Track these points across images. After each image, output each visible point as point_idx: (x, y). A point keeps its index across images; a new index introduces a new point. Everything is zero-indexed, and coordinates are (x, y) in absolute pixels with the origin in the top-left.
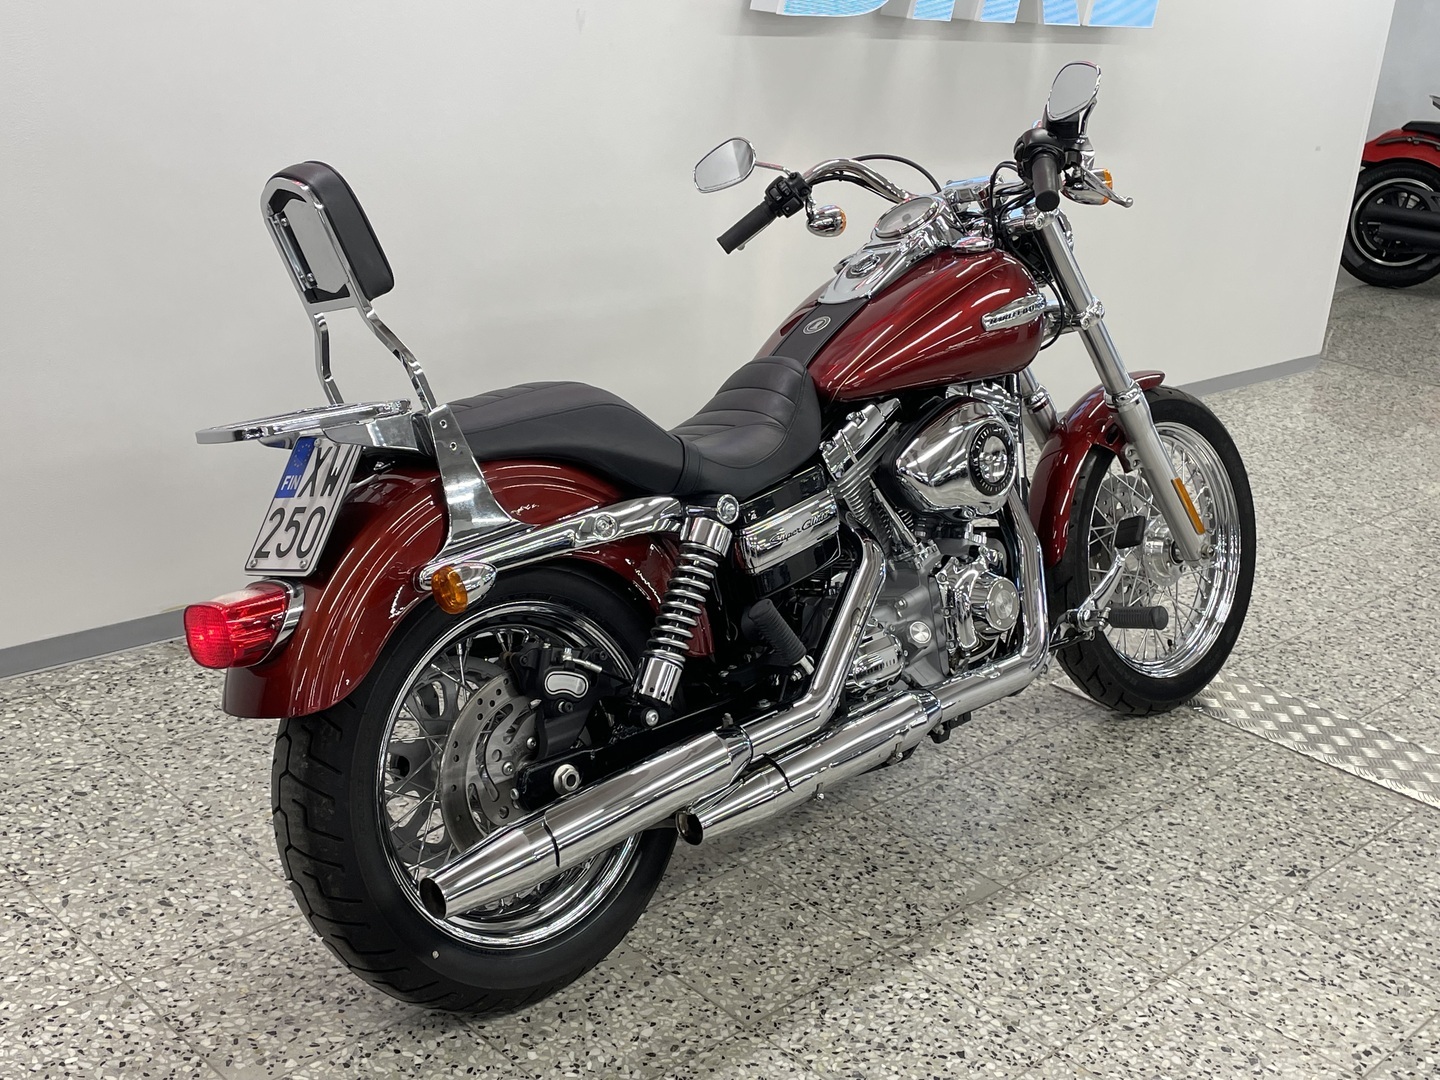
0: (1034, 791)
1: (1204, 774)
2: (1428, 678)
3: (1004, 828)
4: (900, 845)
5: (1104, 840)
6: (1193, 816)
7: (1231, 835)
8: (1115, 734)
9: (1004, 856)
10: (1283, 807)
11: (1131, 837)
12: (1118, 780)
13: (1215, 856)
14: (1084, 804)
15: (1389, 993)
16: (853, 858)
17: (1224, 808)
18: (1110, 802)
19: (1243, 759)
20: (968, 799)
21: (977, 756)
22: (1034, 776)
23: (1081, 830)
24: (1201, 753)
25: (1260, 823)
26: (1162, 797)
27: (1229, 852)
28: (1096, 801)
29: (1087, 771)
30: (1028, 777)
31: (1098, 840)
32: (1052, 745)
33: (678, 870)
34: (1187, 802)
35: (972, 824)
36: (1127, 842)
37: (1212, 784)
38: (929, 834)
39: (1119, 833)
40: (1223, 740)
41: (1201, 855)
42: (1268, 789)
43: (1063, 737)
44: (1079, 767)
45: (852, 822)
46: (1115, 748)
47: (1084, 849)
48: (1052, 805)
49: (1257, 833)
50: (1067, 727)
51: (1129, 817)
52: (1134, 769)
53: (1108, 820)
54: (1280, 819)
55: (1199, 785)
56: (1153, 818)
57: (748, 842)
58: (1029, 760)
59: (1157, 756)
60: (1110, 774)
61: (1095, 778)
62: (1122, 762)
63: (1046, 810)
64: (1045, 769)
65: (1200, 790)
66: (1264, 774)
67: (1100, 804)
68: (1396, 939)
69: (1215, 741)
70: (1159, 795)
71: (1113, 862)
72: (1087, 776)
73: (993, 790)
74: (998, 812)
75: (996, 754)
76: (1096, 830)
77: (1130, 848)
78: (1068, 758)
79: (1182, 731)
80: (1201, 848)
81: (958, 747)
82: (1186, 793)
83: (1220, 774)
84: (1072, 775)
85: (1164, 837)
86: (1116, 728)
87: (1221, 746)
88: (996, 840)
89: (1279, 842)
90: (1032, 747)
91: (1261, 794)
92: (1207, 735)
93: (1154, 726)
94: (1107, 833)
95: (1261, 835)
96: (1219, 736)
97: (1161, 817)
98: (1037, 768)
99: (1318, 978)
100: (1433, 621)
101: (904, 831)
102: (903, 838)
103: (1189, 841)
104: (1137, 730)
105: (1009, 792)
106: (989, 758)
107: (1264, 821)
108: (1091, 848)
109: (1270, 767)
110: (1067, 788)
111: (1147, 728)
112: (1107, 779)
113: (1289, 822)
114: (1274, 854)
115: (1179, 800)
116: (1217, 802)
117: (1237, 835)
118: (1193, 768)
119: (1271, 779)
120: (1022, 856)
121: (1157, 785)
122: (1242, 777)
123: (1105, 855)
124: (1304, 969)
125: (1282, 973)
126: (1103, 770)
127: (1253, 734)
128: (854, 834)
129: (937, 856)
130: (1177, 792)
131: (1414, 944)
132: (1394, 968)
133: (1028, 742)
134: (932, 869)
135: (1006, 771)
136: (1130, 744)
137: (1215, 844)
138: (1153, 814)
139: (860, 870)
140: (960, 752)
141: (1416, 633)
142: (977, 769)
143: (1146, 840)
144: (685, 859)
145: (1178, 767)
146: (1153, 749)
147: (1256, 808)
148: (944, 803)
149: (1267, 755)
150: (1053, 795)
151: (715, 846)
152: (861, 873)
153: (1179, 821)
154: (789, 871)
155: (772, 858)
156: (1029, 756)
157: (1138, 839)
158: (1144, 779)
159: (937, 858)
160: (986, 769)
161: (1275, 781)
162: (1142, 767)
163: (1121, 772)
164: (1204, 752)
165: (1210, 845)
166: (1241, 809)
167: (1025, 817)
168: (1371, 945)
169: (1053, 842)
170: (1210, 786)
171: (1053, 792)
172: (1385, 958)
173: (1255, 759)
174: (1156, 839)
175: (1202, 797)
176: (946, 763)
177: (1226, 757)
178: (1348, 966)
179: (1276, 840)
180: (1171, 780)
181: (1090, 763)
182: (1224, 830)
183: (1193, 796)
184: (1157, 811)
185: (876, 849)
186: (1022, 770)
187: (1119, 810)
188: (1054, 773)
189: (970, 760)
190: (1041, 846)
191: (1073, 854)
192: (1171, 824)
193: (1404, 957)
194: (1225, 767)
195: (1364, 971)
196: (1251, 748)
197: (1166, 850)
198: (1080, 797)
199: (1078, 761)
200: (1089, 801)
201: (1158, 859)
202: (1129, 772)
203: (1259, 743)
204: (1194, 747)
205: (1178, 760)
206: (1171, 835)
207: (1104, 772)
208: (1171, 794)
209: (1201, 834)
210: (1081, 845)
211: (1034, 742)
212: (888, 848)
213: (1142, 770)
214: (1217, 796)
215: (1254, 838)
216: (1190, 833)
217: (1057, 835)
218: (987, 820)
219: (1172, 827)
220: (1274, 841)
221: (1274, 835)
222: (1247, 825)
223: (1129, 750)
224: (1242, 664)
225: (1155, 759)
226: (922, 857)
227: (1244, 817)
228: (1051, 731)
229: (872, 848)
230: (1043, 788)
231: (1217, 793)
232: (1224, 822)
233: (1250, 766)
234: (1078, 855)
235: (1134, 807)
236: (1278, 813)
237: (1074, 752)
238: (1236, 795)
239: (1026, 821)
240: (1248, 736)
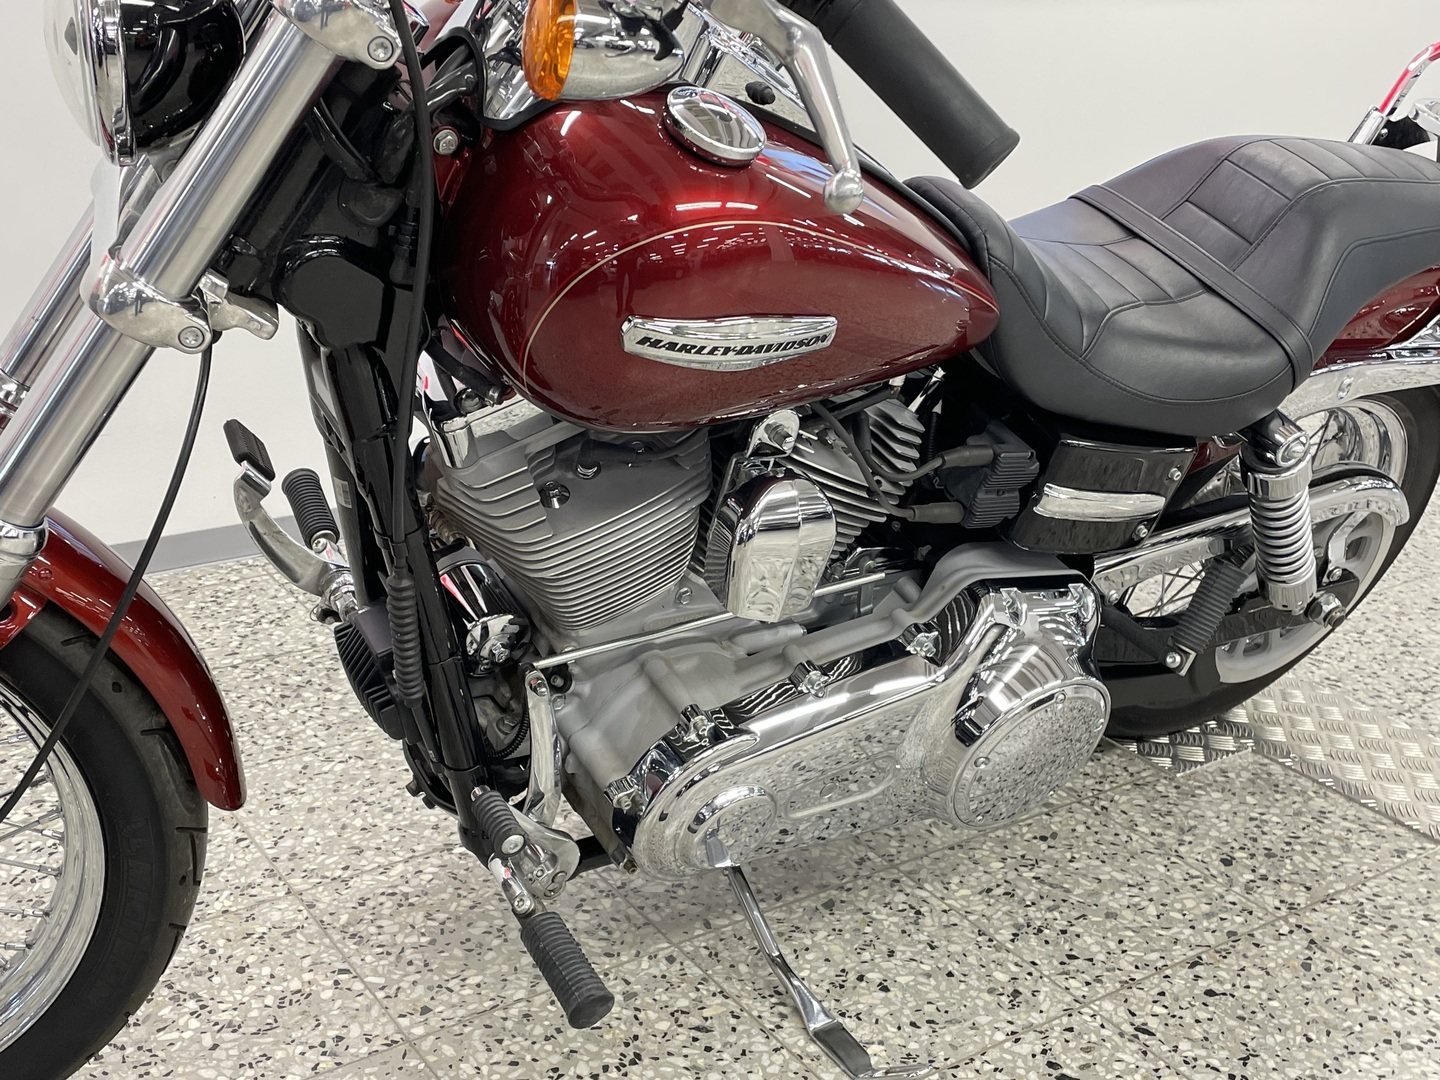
0: (989, 919)
1: (1301, 898)
3: (904, 988)
4: (706, 1013)
5: (1075, 1021)
6: (1256, 978)
7: (1315, 1021)
8: (1169, 819)
9: (881, 1043)
10: (1428, 967)
11: (1126, 1016)
12: (1144, 903)
13: (1271, 1064)
14: (1067, 947)
16: (608, 1037)
17: (1318, 966)
18: (1113, 945)
19: (1380, 873)
20: (868, 929)
21: (920, 851)
22: (1000, 891)
23: (1041, 997)
24: (1307, 859)
25: (1376, 998)
26: (1210, 939)
27: (1301, 1055)
28: (1089, 940)
29: (1095, 885)
30: (989, 890)
31: (1065, 1019)
32: (1054, 835)
33: (290, 1048)
34: (1255, 950)
35: (852, 976)
36: (1117, 1026)
37: (1311, 918)
38: (767, 993)
39: (1108, 1005)
40: (1353, 838)
41: (1245, 1061)
42: (1410, 932)
43: (1078, 822)
44: (1085, 876)
45: (645, 964)
46: (1161, 845)
47: (1032, 1035)
48: (1010, 946)
49: (1364, 1018)
50: (1092, 804)
51: (1138, 976)
52: (1178, 885)
53: (1098, 979)
54: (1418, 992)
55: (1285, 919)
56: (1181, 979)
57: (445, 996)
58: (1004, 860)
59: (1227, 862)
60: (1135, 891)
61: (1104, 899)
62: (1162, 869)
63: (994, 956)
64: (1025, 880)
65: (1285, 929)
66: (1410, 903)
67: (1095, 948)
69: (1339, 839)
70: (1208, 935)
71: (1075, 1065)
72: (1094, 893)
73: (918, 913)
74: (909, 955)
75: (952, 848)
76: (1069, 999)
77: (1117, 1038)
78: (1072, 860)
79: (1287, 819)
80: (1252, 1044)
81: (892, 833)
82: (1257, 934)
83: (1329, 900)
84: (1067, 891)
85: (1189, 1020)
86: (1175, 810)
87: (1347, 849)
88: (880, 1012)
89: (1404, 1040)
90: (1018, 838)
91: (1395, 940)
92: (1329, 826)
93: (1242, 808)
94: (1086, 1005)
95: (1372, 1024)
96: (1349, 831)
97: (1197, 977)
98: (1012, 875)
101: (725, 986)
102: (719, 999)
103: (1231, 1030)
104: (1209, 814)
105: (944, 919)
106: (938, 855)
107: (1385, 994)
108: (1044, 1035)
109: (1424, 890)
110: (1049, 915)
111: (1226, 812)
112: (1125, 902)
113: (1431, 999)
114: (1387, 1064)
115: (1240, 946)
116: (1310, 954)
117: (1326, 1022)
118: (1285, 887)
119: (1420, 911)
120: (913, 1046)
121: (1208, 916)
122: (1368, 906)
123: (1065, 1051)
126: (1123, 883)
127: (1410, 828)
128: (637, 988)
129: (760, 1038)
130: (1242, 930)
133: (1015, 829)
134: (737, 1066)
135: (956, 880)
136: (1188, 838)
137: (1279, 1038)
138: (1184, 971)
139: (608, 1061)
140: (894, 843)
142: (909, 874)
143: (1153, 1024)
144: (318, 1025)
145: (1259, 883)
146: (1226, 849)
147: (1378, 968)
148: (822, 934)
149: (1426, 868)
150: (1018, 927)
151: (385, 1002)
152: (606, 1068)
153: (1228, 986)
154: (482, 1056)
155: (467, 1030)
156: (1007, 853)
157: (1138, 1021)
158: (1190, 904)
159: (759, 1044)
160: (923, 874)
161: (1426, 918)
162: (1195, 882)
163: (1154, 889)
164: (1314, 859)
165: (1270, 1040)
166: (1349, 970)
167: (953, 967)
169: (982, 1020)
170: (1304, 922)
171: (1021, 920)
173: (1401, 874)
174: (1171, 1021)
175: (1284, 942)
176: (861, 861)
177: (1351, 869)
179: (1398, 1034)
180: (1238, 907)
181: (1107, 872)
182: (1306, 1010)
183: (1268, 940)
184: (1193, 965)
185: (659, 1019)
186: (985, 878)
187: (1125, 963)
188: (1037, 886)
189: (904, 857)
190: (954, 1028)
191: (1007, 1045)
192: (1210, 993)
194: (1343, 886)
196: (1400, 853)
197: (1184, 1046)
198: (1064, 932)
199: (1088, 865)
200: (1078, 942)
201: (1162, 1064)
202: (1170, 888)
203: (1417, 845)
204: (1298, 848)
205: (1263, 871)
206: (1202, 1015)
207: (1125, 889)
208: (1231, 934)
209: (1260, 1016)
210: (1030, 1027)
211: (1025, 830)
212: (682, 1019)
213: (1194, 887)
214: (1312, 942)
215: (1358, 1028)
216: (1240, 1012)
217: (994, 1005)
218: (881, 969)
219: (1209, 1000)
220: (1393, 1038)
221: (1397, 1025)
222: (1351, 1001)
223: (1183, 849)
224: (1424, 709)
225: (1223, 868)
226: (732, 1038)
227: (1351, 985)
228: (1062, 812)
229: (652, 1015)
230: (1005, 913)
231: (1314, 935)
232: (1308, 995)
233: (1390, 887)
234: (1017, 1048)
235: (1155, 956)
236: (1416, 979)
237: (1087, 849)
238: (1346, 941)
239: (950, 974)
240: (1401, 831)
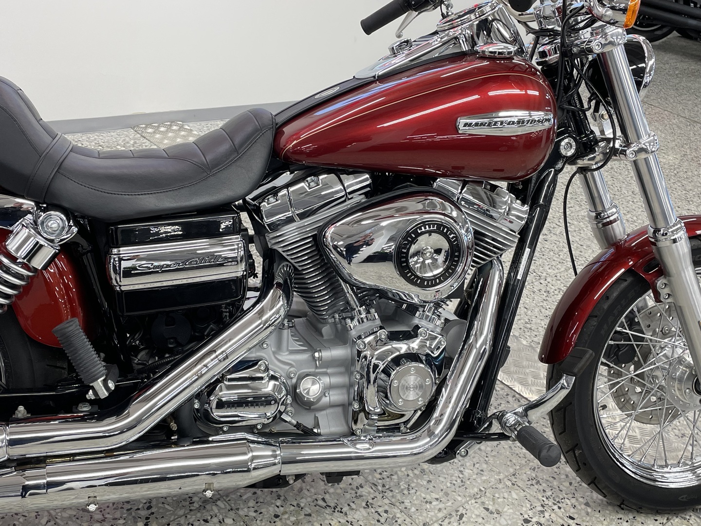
2: (534, 281)
15: (378, 521)
68: (408, 475)
99: (333, 505)
100: (558, 243)
124: (327, 497)
125: (309, 499)
131: (419, 481)
132: (393, 500)
141: (543, 249)
168: (388, 480)
172: (392, 491)
178: (361, 496)
193: (406, 492)
195: (371, 501)
